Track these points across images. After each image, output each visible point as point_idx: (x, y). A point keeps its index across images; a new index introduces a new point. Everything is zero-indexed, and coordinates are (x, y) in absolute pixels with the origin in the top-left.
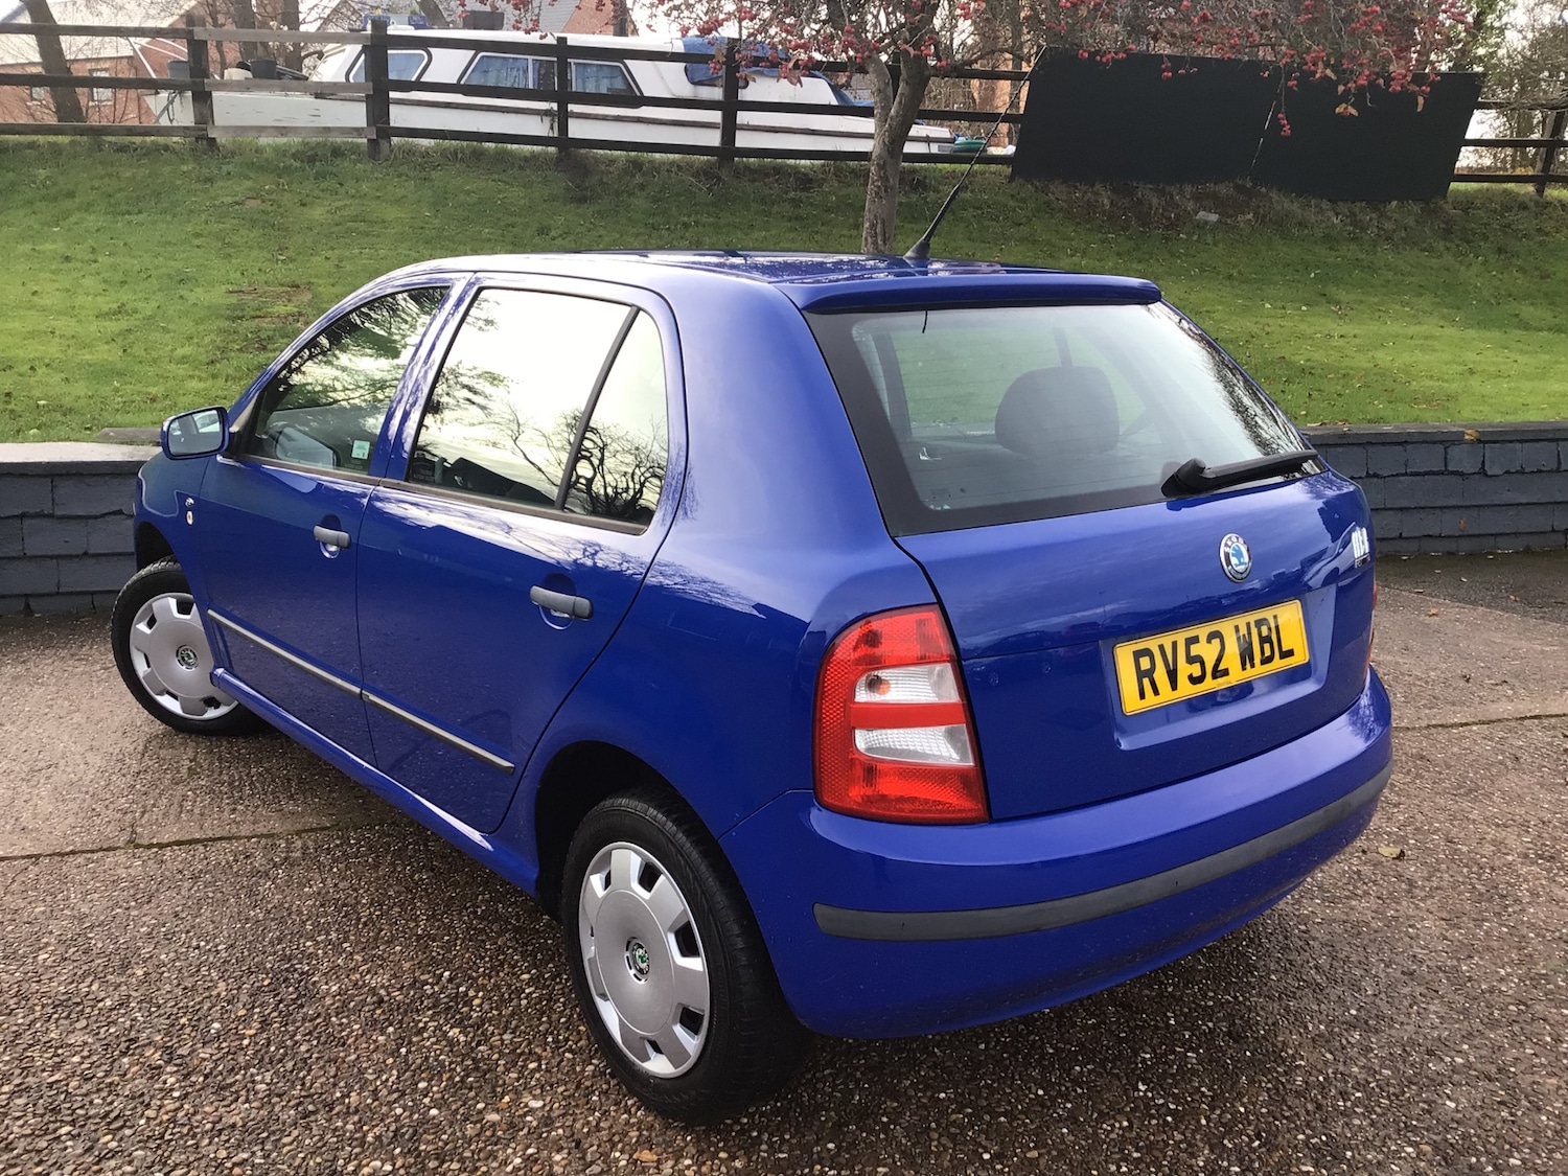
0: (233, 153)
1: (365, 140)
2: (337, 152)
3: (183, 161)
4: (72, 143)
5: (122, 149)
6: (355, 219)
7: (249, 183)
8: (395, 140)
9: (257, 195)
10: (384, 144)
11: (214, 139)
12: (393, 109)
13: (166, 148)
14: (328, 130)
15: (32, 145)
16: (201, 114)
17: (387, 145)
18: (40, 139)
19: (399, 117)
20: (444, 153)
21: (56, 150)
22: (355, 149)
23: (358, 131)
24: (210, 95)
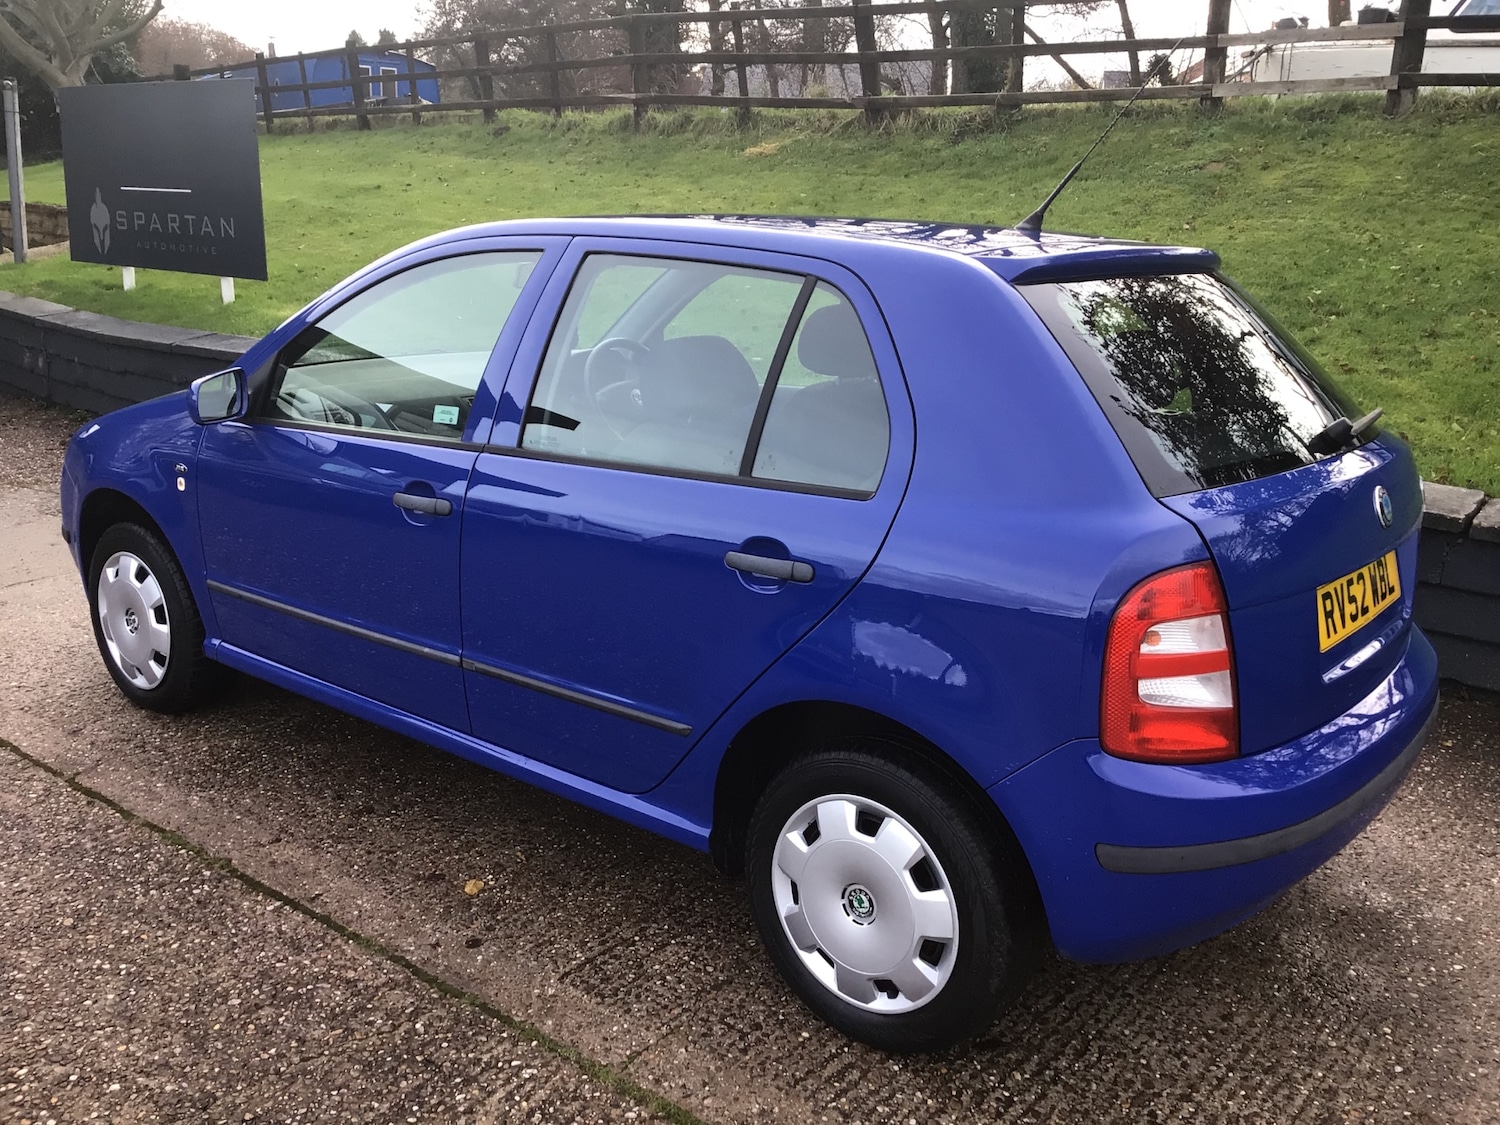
0: (1234, 113)
1: (1384, 92)
2: (1348, 107)
3: (1177, 123)
4: (1088, 109)
5: (1127, 113)
6: (1307, 184)
7: (1225, 146)
8: (1425, 91)
9: (1224, 158)
10: (1406, 96)
11: (1220, 99)
12: (1428, 54)
13: (1170, 111)
14: (1341, 82)
15: (1051, 113)
16: (1211, 73)
17: (1410, 96)
18: (1061, 106)
19: (1433, 62)
20: (1478, 103)
21: (1069, 116)
22: (1371, 105)
23: (1378, 81)
24: (1224, 50)
